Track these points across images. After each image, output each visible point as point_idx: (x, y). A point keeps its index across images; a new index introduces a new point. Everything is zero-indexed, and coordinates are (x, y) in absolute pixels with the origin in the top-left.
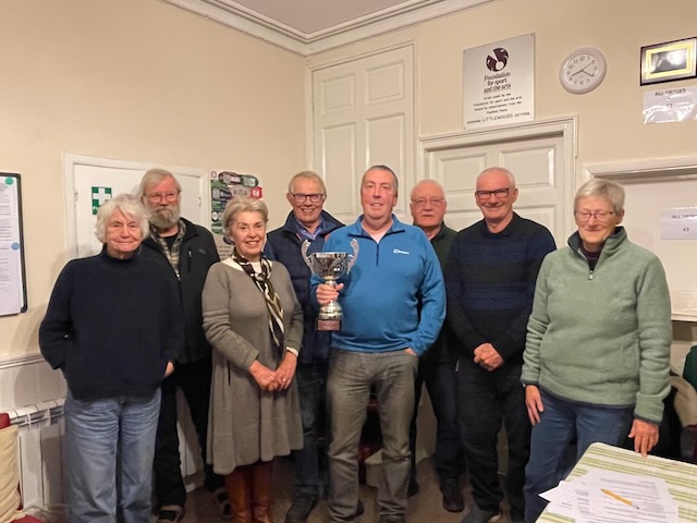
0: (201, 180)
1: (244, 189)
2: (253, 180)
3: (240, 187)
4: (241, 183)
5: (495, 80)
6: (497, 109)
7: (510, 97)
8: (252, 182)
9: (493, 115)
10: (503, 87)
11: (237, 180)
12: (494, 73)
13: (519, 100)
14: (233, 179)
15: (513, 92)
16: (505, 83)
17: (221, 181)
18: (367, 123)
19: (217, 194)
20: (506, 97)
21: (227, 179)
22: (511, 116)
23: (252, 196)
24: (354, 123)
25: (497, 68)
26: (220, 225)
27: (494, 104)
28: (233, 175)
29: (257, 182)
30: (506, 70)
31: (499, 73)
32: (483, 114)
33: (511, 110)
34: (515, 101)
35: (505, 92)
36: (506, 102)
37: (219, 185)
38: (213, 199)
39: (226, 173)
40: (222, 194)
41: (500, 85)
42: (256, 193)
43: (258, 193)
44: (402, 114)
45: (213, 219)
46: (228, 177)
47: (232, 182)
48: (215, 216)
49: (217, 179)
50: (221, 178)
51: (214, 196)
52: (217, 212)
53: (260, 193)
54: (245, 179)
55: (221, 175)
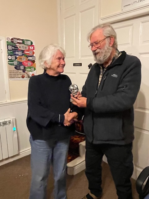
0: (2, 41)
1: (25, 46)
2: (30, 42)
3: (23, 45)
4: (23, 43)
8: (29, 43)
11: (21, 42)
14: (18, 41)
17: (12, 42)
18: (80, 13)
19: (10, 48)
23: (29, 49)
24: (75, 15)
26: (13, 61)
28: (18, 39)
29: (32, 43)
37: (12, 44)
38: (8, 50)
39: (15, 38)
40: (13, 48)
42: (31, 48)
43: (32, 48)
44: (94, 7)
45: (9, 59)
46: (16, 40)
47: (18, 43)
48: (10, 57)
49: (10, 41)
50: (12, 41)
51: (9, 49)
52: (11, 56)
53: (34, 48)
54: (25, 41)
55: (12, 39)
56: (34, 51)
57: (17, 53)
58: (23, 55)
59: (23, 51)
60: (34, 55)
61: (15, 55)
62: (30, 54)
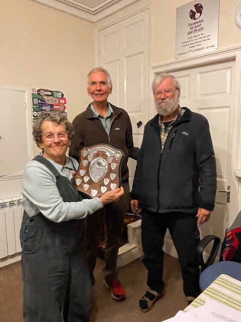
0: (26, 94)
1: (54, 99)
2: (61, 94)
4: (52, 95)
5: (194, 26)
6: (195, 44)
7: (203, 36)
9: (193, 49)
10: (199, 30)
11: (49, 93)
12: (194, 21)
13: (209, 37)
14: (46, 93)
15: (205, 32)
16: (199, 28)
17: (39, 94)
18: (125, 59)
19: (36, 101)
20: (200, 37)
21: (42, 93)
22: (203, 48)
23: (59, 102)
24: (118, 60)
25: (196, 17)
27: (193, 42)
28: (46, 91)
29: (63, 95)
30: (201, 19)
31: (197, 20)
32: (187, 49)
33: (204, 44)
34: (206, 38)
35: (200, 33)
36: (201, 40)
37: (38, 96)
39: (42, 89)
40: (40, 101)
41: (198, 28)
42: (62, 101)
43: (64, 101)
44: (143, 52)
45: (34, 116)
46: (43, 92)
47: (46, 95)
48: (35, 114)
49: (36, 93)
50: (39, 92)
51: (34, 103)
52: (37, 111)
53: (65, 101)
54: (55, 93)
55: (39, 90)
56: (65, 105)
57: (44, 108)
58: (51, 110)
59: (52, 106)
60: (66, 111)
61: (42, 110)
62: (61, 109)
